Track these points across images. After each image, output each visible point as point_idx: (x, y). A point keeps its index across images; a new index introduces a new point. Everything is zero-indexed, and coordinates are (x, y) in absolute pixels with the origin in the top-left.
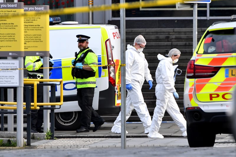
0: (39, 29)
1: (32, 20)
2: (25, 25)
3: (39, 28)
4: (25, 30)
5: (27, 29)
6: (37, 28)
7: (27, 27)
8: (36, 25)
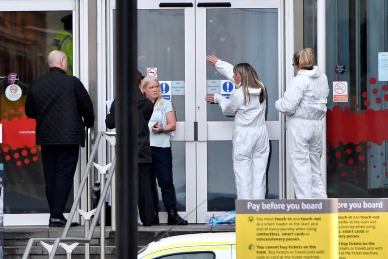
0: (372, 251)
1: (358, 232)
2: (342, 244)
3: (372, 248)
4: (342, 253)
5: (344, 251)
6: (368, 249)
7: (344, 246)
8: (366, 244)
